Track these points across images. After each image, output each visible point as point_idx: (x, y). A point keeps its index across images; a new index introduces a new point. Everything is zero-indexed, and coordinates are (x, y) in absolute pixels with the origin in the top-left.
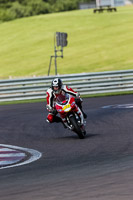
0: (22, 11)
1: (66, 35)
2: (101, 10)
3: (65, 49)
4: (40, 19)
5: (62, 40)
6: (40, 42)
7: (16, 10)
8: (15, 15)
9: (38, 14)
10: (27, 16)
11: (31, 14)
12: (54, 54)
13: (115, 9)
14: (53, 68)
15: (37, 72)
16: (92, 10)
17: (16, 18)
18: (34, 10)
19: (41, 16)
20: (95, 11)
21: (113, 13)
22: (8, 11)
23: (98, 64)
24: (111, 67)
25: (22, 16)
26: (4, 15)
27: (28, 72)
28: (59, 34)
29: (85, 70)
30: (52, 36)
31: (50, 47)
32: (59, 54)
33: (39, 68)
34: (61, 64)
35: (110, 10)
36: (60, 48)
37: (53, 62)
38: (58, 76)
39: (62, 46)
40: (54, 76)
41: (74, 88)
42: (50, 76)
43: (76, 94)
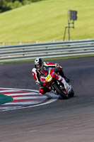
1: (76, 12)
3: (75, 22)
5: (74, 15)
6: (58, 17)
12: (67, 26)
14: (67, 35)
15: (55, 38)
27: (49, 38)
28: (71, 11)
29: (89, 37)
30: (66, 13)
31: (66, 20)
32: (71, 25)
33: (57, 35)
34: (73, 33)
36: (72, 21)
37: (67, 31)
38: (71, 41)
39: (74, 20)
40: (68, 41)
41: (82, 50)
42: (65, 41)
43: (55, 65)
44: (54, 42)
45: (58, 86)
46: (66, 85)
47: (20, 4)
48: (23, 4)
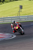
1: (22, 6)
3: (22, 9)
4: (16, 2)
5: (21, 7)
10: (12, 1)
14: (19, 14)
15: (15, 15)
25: (11, 1)
27: (13, 15)
29: (27, 15)
31: (18, 9)
32: (20, 11)
33: (15, 14)
34: (21, 13)
37: (19, 13)
38: (20, 16)
39: (21, 9)
40: (19, 16)
41: (24, 19)
42: (18, 16)
43: (19, 23)
44: (14, 17)
45: (20, 30)
46: (22, 30)
47: (2, 3)
48: (3, 3)
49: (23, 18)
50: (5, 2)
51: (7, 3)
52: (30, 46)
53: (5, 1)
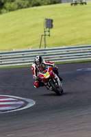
0: (22, 5)
1: (52, 21)
2: (76, 4)
3: (51, 30)
4: (35, 10)
5: (49, 24)
6: (35, 26)
7: (18, 4)
8: (17, 6)
9: (33, 6)
10: (25, 8)
11: (28, 6)
12: (44, 34)
13: (85, 3)
14: (43, 43)
16: (70, 4)
17: (18, 9)
18: (30, 3)
19: (35, 8)
20: (72, 4)
21: (84, 5)
22: (13, 4)
23: (74, 40)
24: (83, 42)
25: (22, 8)
26: (10, 6)
28: (47, 20)
29: (65, 45)
30: (42, 21)
31: (41, 29)
32: (47, 33)
35: (82, 3)
36: (48, 29)
37: (43, 39)
38: (47, 48)
41: (57, 57)
42: (41, 49)
43: (53, 65)
44: (30, 49)
48: (1, 13)
49: (54, 52)
50: (5, 11)
51: (11, 13)
52: (74, 131)
53: (5, 8)
